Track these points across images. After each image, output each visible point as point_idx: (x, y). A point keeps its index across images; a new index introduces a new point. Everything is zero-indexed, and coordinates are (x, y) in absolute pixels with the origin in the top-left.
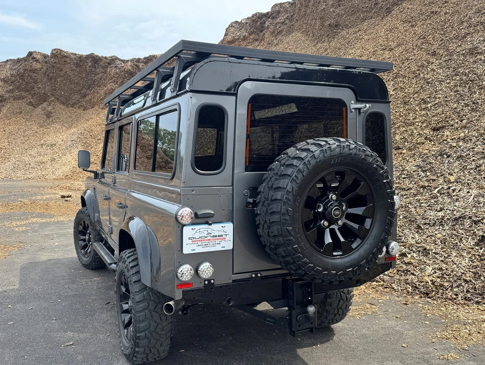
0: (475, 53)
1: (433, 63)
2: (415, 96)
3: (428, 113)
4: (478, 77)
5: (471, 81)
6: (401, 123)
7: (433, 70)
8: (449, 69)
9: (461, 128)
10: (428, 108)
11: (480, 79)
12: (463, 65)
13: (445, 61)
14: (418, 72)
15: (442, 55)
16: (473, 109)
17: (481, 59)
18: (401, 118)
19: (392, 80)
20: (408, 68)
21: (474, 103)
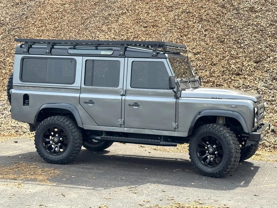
0: (254, 11)
1: (226, 14)
2: (227, 37)
3: (245, 51)
4: (264, 28)
5: (261, 30)
6: (229, 57)
7: (229, 19)
8: (241, 19)
9: (272, 62)
10: (242, 47)
11: (266, 30)
12: (249, 18)
13: (235, 14)
14: (217, 19)
15: (230, 9)
16: (271, 50)
17: (259, 16)
18: (227, 53)
19: (198, 22)
20: (208, 14)
21: (270, 46)
